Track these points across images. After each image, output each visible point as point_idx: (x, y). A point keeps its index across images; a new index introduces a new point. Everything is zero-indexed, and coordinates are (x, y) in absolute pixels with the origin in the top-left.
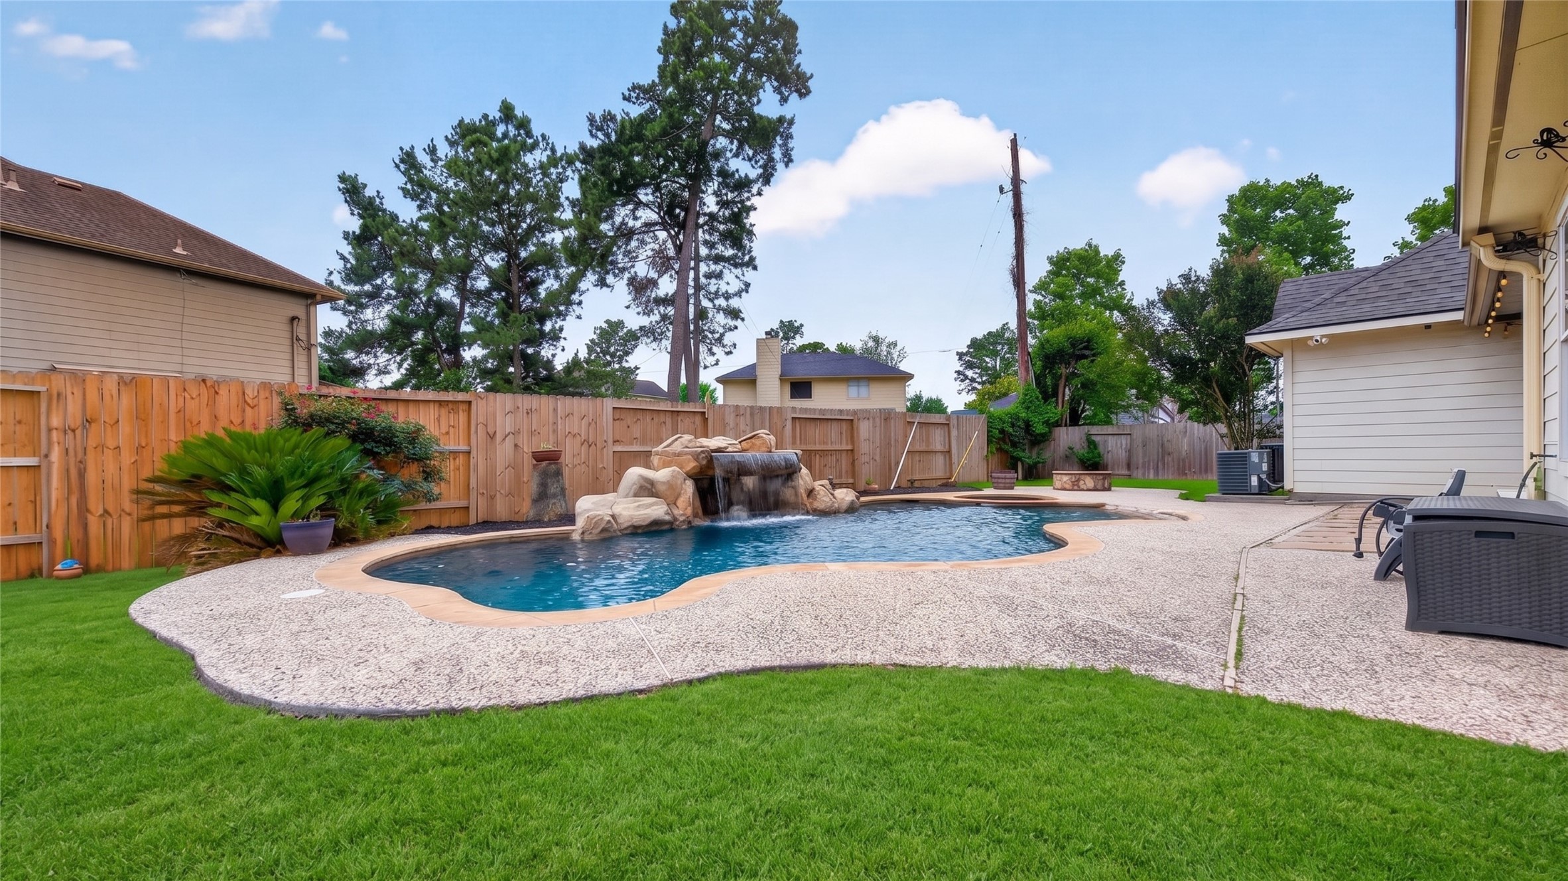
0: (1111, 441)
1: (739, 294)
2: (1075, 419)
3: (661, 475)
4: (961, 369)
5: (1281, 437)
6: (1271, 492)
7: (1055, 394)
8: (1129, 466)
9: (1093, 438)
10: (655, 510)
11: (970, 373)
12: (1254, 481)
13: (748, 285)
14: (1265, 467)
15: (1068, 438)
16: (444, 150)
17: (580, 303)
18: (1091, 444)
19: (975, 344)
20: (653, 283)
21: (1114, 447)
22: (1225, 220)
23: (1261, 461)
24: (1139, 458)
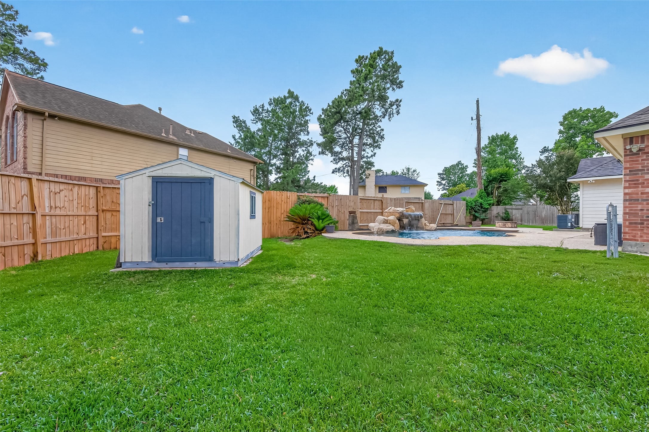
0: (514, 211)
1: (372, 156)
2: (499, 203)
3: (391, 218)
4: (440, 180)
5: (579, 211)
6: (575, 227)
7: (492, 194)
8: (521, 221)
9: (508, 210)
10: (391, 228)
11: (444, 182)
12: (569, 224)
13: (375, 154)
14: (573, 220)
15: (497, 210)
16: (267, 106)
17: (312, 160)
18: (506, 212)
19: (446, 169)
20: (341, 153)
21: (515, 214)
22: (562, 124)
23: (572, 218)
24: (526, 217)
